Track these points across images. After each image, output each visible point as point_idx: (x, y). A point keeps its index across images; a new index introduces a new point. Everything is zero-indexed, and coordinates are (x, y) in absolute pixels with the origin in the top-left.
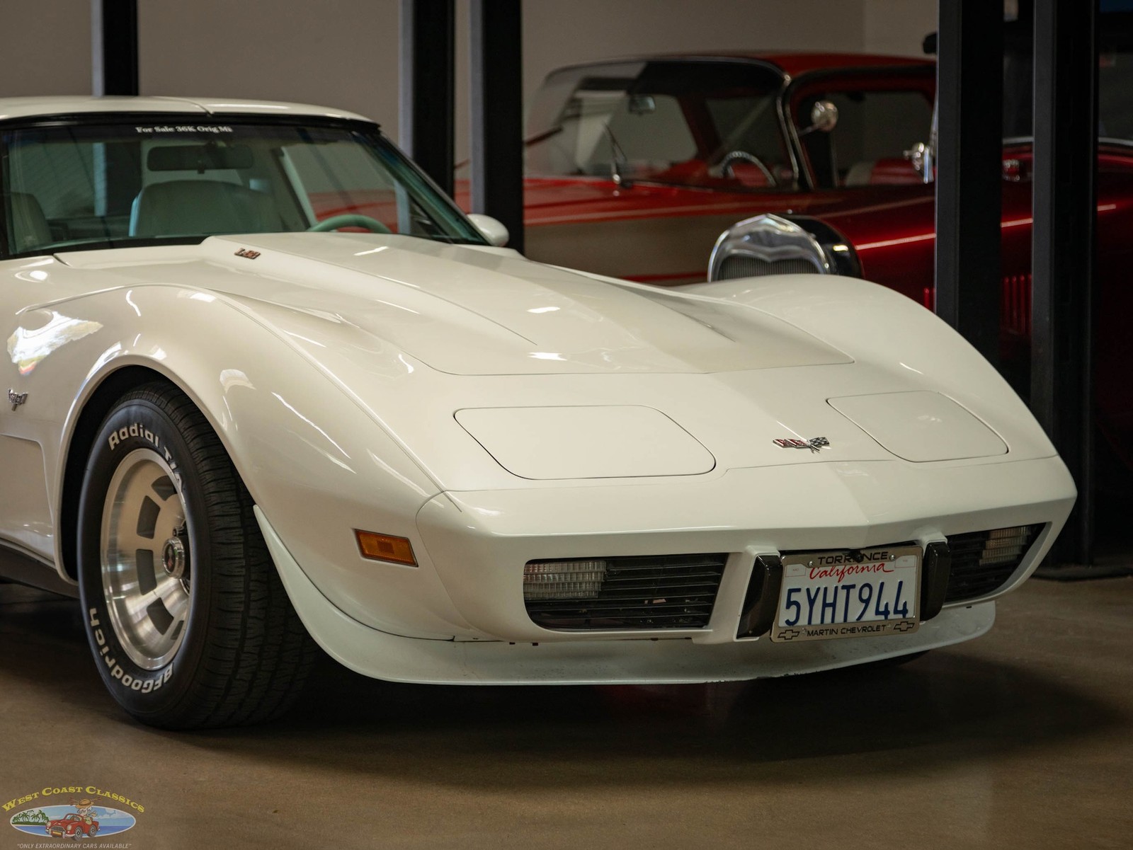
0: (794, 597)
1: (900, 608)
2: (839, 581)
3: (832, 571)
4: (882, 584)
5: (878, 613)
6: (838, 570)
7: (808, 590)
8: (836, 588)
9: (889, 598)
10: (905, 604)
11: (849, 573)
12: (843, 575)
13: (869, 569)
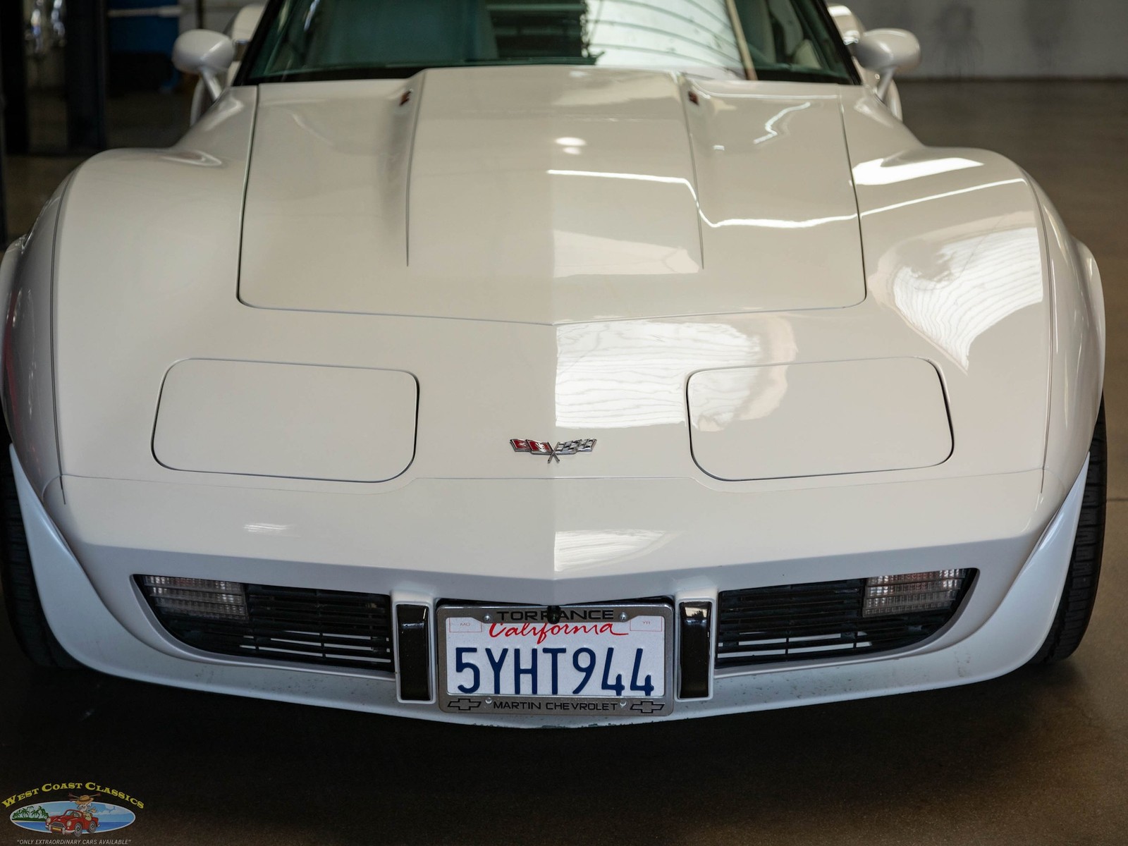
0: (466, 658)
1: (641, 682)
2: (539, 642)
3: (524, 629)
4: (610, 651)
5: (605, 686)
6: (534, 629)
7: (489, 651)
8: (534, 652)
9: (621, 667)
10: (648, 679)
11: (552, 632)
12: (544, 635)
13: (587, 630)
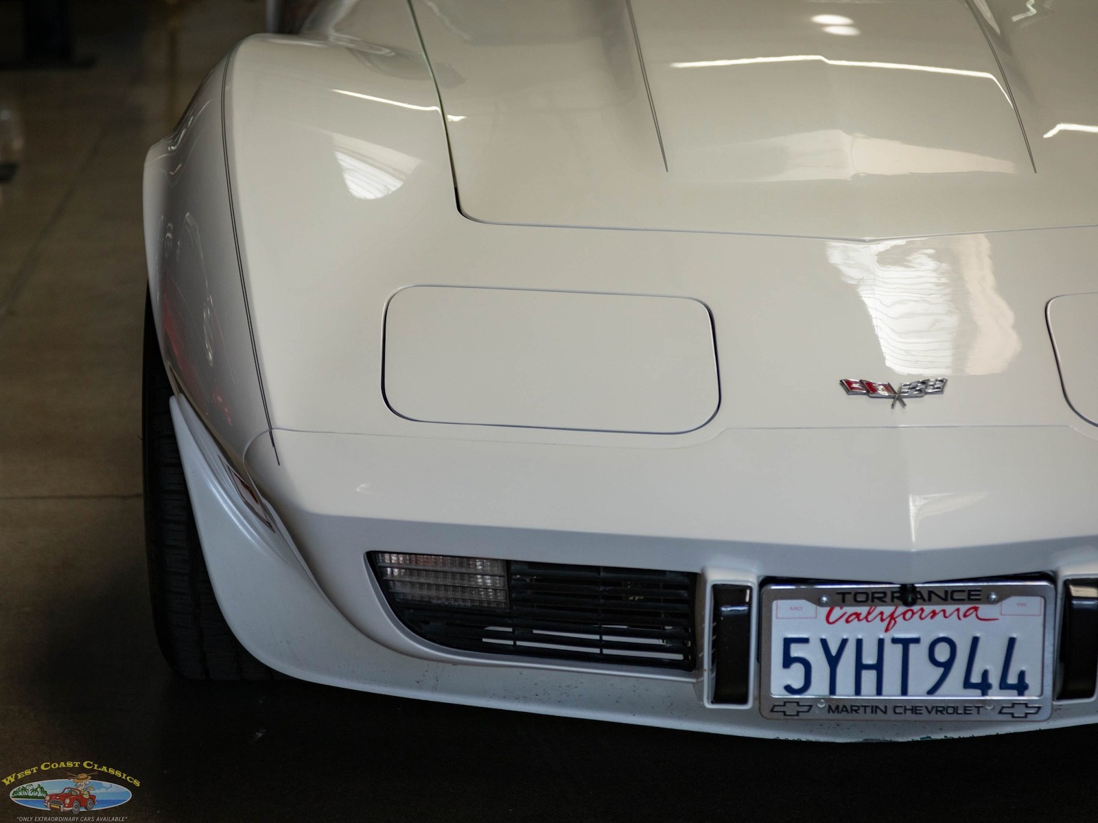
0: (796, 651)
1: (1012, 679)
2: (887, 630)
3: (869, 613)
4: (975, 641)
5: (967, 684)
6: (882, 613)
7: (824, 643)
8: (881, 642)
9: (989, 661)
10: (1022, 675)
11: (904, 618)
12: (893, 622)
13: (947, 615)
